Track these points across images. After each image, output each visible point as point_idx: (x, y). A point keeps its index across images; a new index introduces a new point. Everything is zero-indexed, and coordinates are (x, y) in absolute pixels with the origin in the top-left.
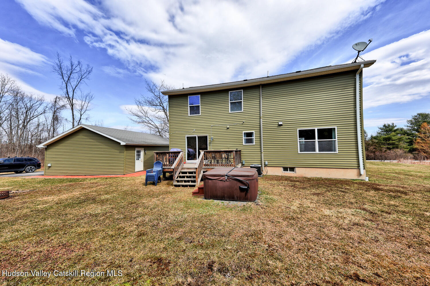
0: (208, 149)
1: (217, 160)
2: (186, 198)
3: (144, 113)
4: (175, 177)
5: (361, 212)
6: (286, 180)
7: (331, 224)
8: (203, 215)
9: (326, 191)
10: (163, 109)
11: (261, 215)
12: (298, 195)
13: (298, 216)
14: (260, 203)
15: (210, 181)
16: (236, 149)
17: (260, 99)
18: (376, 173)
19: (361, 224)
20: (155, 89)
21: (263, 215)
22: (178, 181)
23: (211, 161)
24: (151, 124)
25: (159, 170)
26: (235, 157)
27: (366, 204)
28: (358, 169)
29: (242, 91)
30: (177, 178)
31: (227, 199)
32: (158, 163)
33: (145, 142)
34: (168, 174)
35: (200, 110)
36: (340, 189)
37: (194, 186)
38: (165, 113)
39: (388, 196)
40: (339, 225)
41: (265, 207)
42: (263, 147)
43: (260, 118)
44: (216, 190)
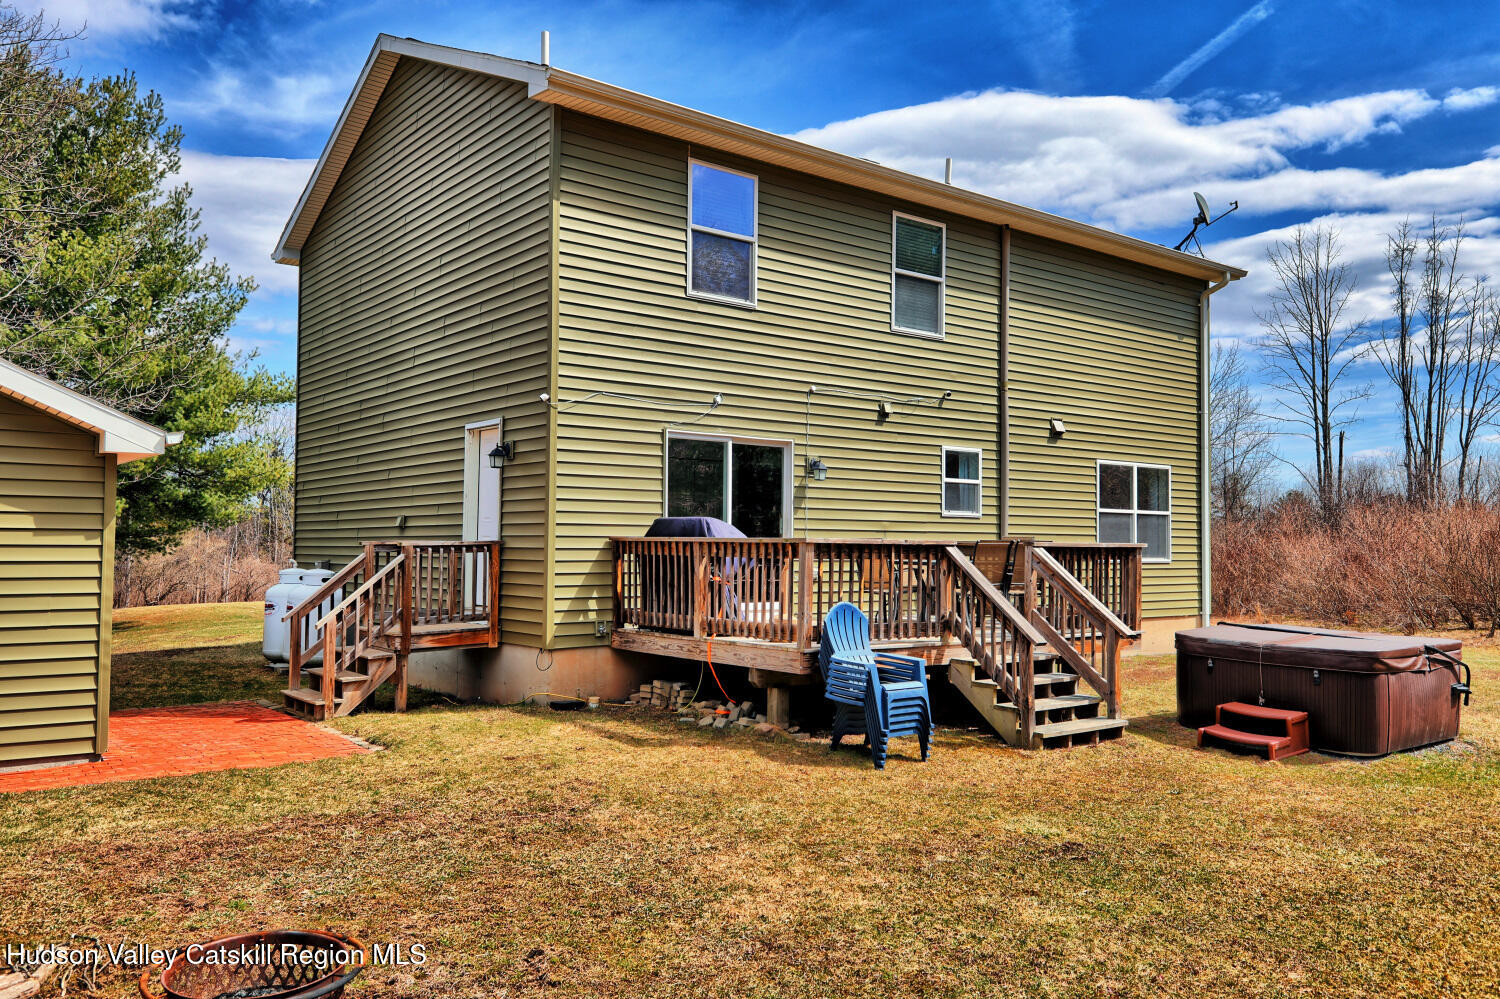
15: (1392, 678)
31: (1427, 739)
35: (755, 273)
42: (1008, 530)
43: (1001, 389)
44: (1408, 714)
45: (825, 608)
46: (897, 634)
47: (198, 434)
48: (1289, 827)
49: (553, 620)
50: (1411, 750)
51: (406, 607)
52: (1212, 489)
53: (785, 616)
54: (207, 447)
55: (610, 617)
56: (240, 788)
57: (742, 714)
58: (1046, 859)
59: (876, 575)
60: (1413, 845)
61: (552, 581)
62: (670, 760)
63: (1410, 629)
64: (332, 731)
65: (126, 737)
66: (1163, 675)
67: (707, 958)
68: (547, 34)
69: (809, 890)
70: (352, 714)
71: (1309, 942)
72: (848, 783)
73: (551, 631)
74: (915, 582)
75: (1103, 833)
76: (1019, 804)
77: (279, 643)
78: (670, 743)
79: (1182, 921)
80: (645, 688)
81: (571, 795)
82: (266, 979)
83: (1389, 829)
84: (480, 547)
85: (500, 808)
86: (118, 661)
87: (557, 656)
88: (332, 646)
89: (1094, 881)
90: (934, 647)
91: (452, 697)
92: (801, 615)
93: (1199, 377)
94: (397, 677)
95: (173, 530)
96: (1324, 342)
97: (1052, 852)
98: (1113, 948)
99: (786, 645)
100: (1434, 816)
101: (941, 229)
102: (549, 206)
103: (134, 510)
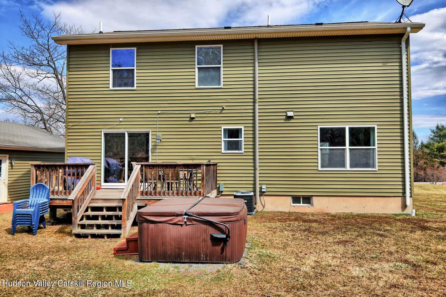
0: (150, 161)
1: (168, 183)
2: (100, 260)
3: (12, 80)
4: (76, 218)
5: (402, 266)
6: (296, 220)
7: (359, 291)
8: (136, 293)
9: (358, 236)
10: (55, 74)
11: (249, 287)
12: (314, 245)
13: (312, 282)
14: (249, 265)
15: (151, 226)
16: (207, 161)
17: (254, 66)
18: (425, 203)
19: (400, 284)
20: (39, 32)
21: (253, 286)
22: (83, 227)
23: (155, 185)
24: (26, 104)
25: (41, 202)
26: (205, 176)
27: (409, 253)
28: (403, 197)
29: (220, 48)
30: (80, 221)
31: (185, 259)
32: (40, 187)
33: (13, 142)
34: (60, 212)
35: (135, 78)
36: (377, 232)
37: (118, 236)
38: (58, 80)
39: (436, 238)
40: (371, 291)
41: (256, 271)
42: (258, 157)
43: (255, 102)
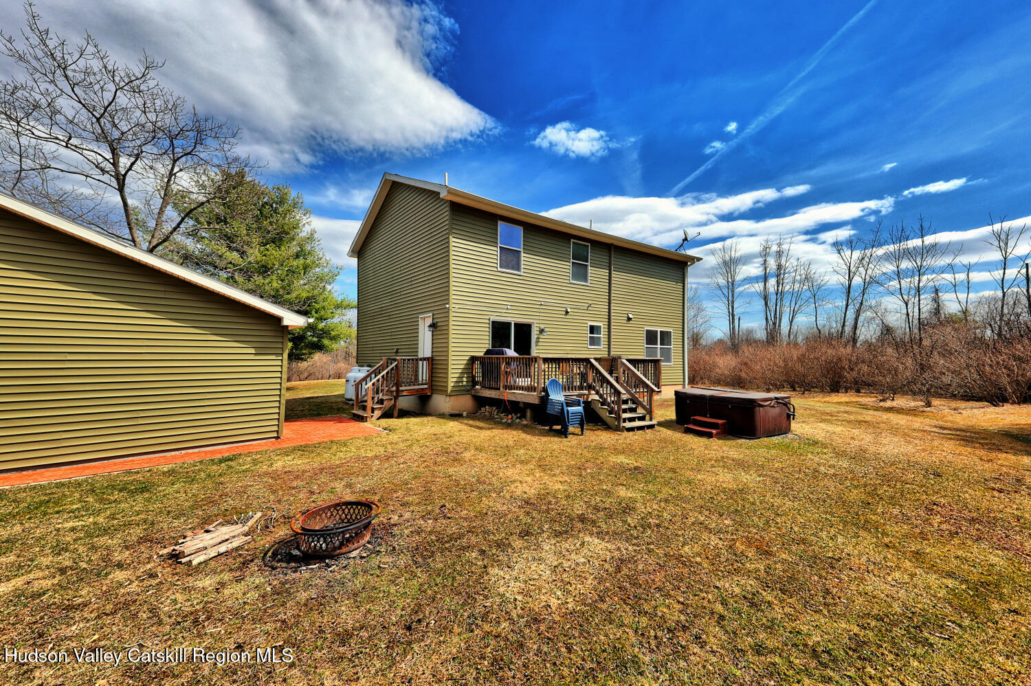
35: (522, 262)
42: (612, 353)
43: (610, 303)
44: (769, 422)
45: (546, 380)
46: (572, 390)
47: (321, 319)
48: (721, 464)
49: (451, 385)
50: (770, 436)
51: (398, 380)
52: (688, 338)
53: (533, 383)
54: (323, 324)
55: (471, 384)
56: (335, 447)
57: (517, 418)
58: (628, 472)
59: (564, 369)
60: (773, 473)
61: (450, 371)
62: (492, 434)
63: (768, 391)
64: (370, 425)
65: (290, 430)
66: (670, 406)
67: (505, 508)
68: (447, 174)
69: (542, 482)
70: (378, 419)
71: (732, 509)
72: (555, 443)
73: (450, 389)
74: (578, 371)
75: (649, 463)
76: (617, 452)
77: (351, 394)
78: (492, 428)
79: (680, 498)
80: (483, 409)
81: (457, 448)
82: (341, 520)
83: (763, 467)
84: (424, 359)
85: (431, 452)
86: (288, 402)
87: (452, 398)
88: (370, 394)
89: (646, 482)
90: (585, 394)
91: (414, 413)
92: (538, 383)
93: (684, 297)
94: (394, 405)
95: (310, 354)
96: (733, 284)
97: (630, 470)
98: (655, 507)
99: (533, 393)
100: (782, 462)
101: (588, 246)
102: (448, 238)
103: (296, 346)
